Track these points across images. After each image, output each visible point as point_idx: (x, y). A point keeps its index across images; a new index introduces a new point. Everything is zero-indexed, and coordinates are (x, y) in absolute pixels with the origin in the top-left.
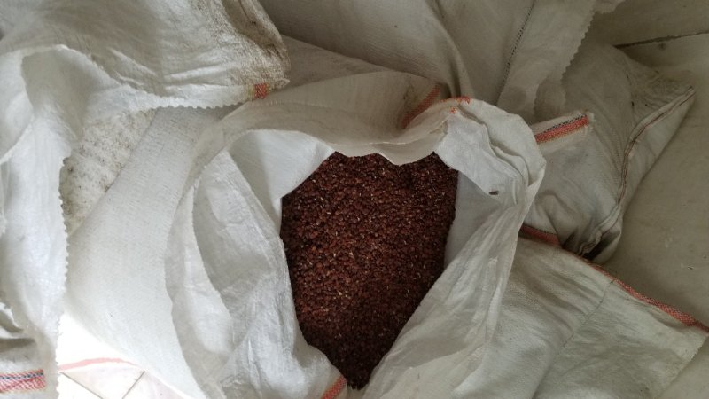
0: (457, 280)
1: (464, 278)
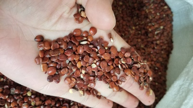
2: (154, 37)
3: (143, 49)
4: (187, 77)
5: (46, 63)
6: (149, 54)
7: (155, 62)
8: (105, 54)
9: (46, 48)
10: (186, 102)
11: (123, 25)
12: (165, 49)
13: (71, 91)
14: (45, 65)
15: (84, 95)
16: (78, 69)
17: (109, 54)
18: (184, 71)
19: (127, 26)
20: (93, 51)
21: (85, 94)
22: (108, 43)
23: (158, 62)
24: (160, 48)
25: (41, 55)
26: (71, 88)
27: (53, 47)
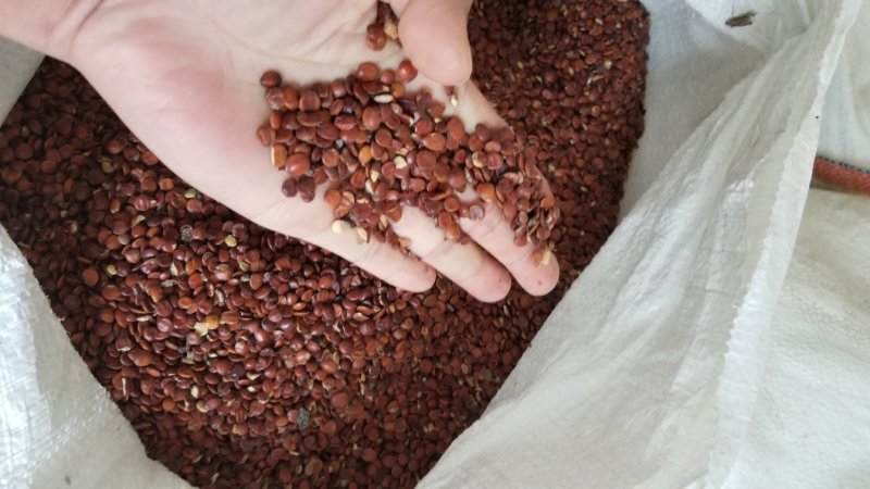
0: (631, 270)
1: (656, 260)
2: (581, 94)
3: (547, 131)
4: (653, 205)
5: (284, 145)
6: (565, 146)
7: (580, 169)
8: (433, 135)
9: (289, 106)
10: (642, 264)
11: (488, 56)
12: (616, 133)
13: (338, 226)
14: (282, 148)
15: (368, 241)
16: (360, 168)
17: (442, 137)
18: (651, 190)
19: (500, 58)
20: (402, 123)
21: (373, 239)
22: (444, 108)
23: (589, 172)
24: (599, 130)
25: (275, 123)
26: (337, 219)
27: (305, 103)
